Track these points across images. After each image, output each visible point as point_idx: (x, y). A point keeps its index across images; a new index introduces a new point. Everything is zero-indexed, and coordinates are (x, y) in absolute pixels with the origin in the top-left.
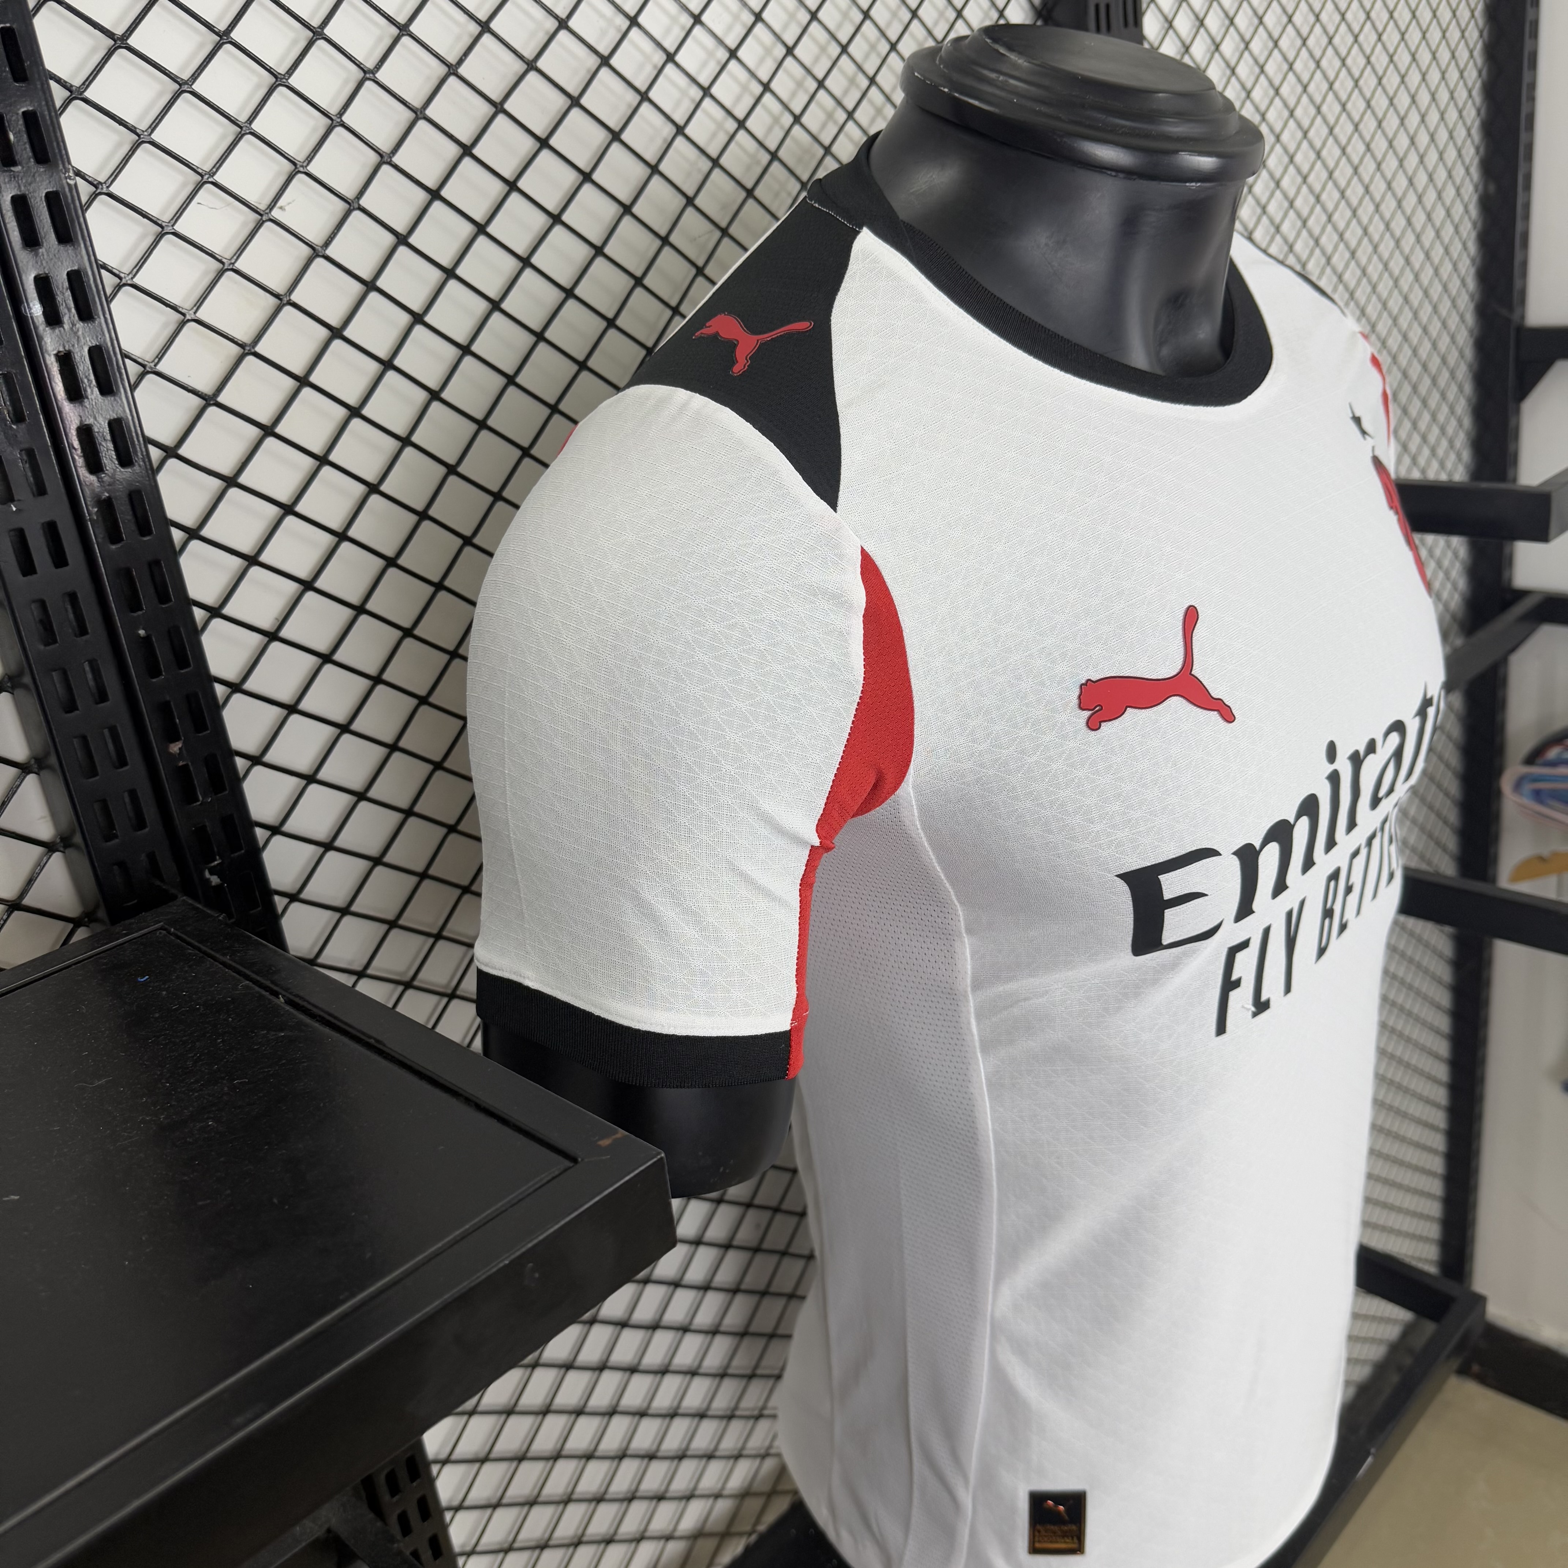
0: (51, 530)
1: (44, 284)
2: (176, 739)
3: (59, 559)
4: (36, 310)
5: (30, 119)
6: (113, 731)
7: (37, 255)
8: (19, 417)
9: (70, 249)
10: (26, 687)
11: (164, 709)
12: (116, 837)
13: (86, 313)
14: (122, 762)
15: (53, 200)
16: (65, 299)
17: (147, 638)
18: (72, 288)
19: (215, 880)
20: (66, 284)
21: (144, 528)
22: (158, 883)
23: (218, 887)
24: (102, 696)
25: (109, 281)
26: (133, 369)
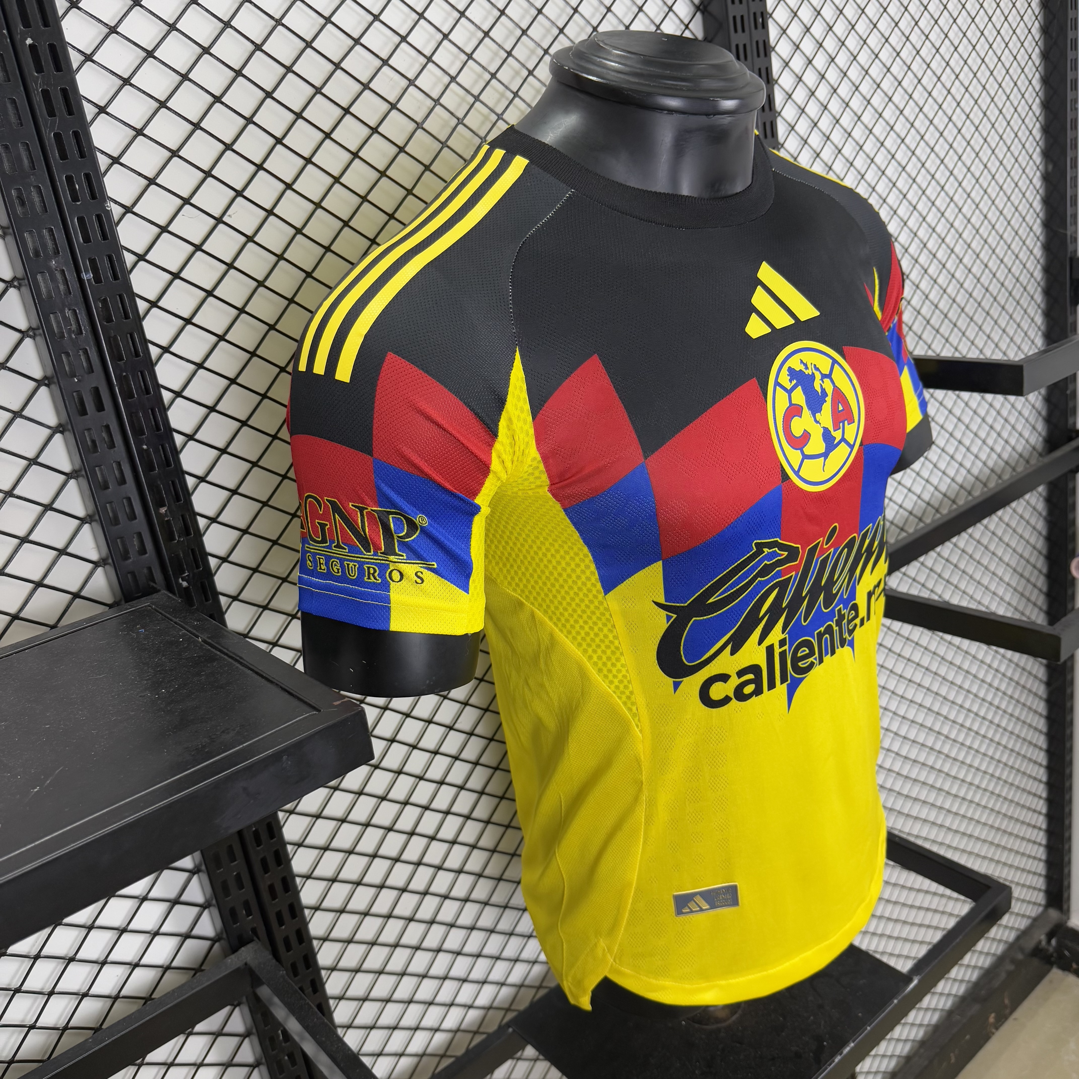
0: (96, 392)
2: (163, 505)
4: (90, 275)
6: (129, 499)
7: (89, 247)
8: (80, 333)
10: (83, 476)
11: (157, 490)
12: (130, 558)
13: (116, 276)
14: (133, 516)
15: (100, 219)
17: (148, 450)
21: (146, 391)
22: (152, 584)
23: (186, 588)
24: (123, 481)
25: (129, 259)
26: (143, 305)
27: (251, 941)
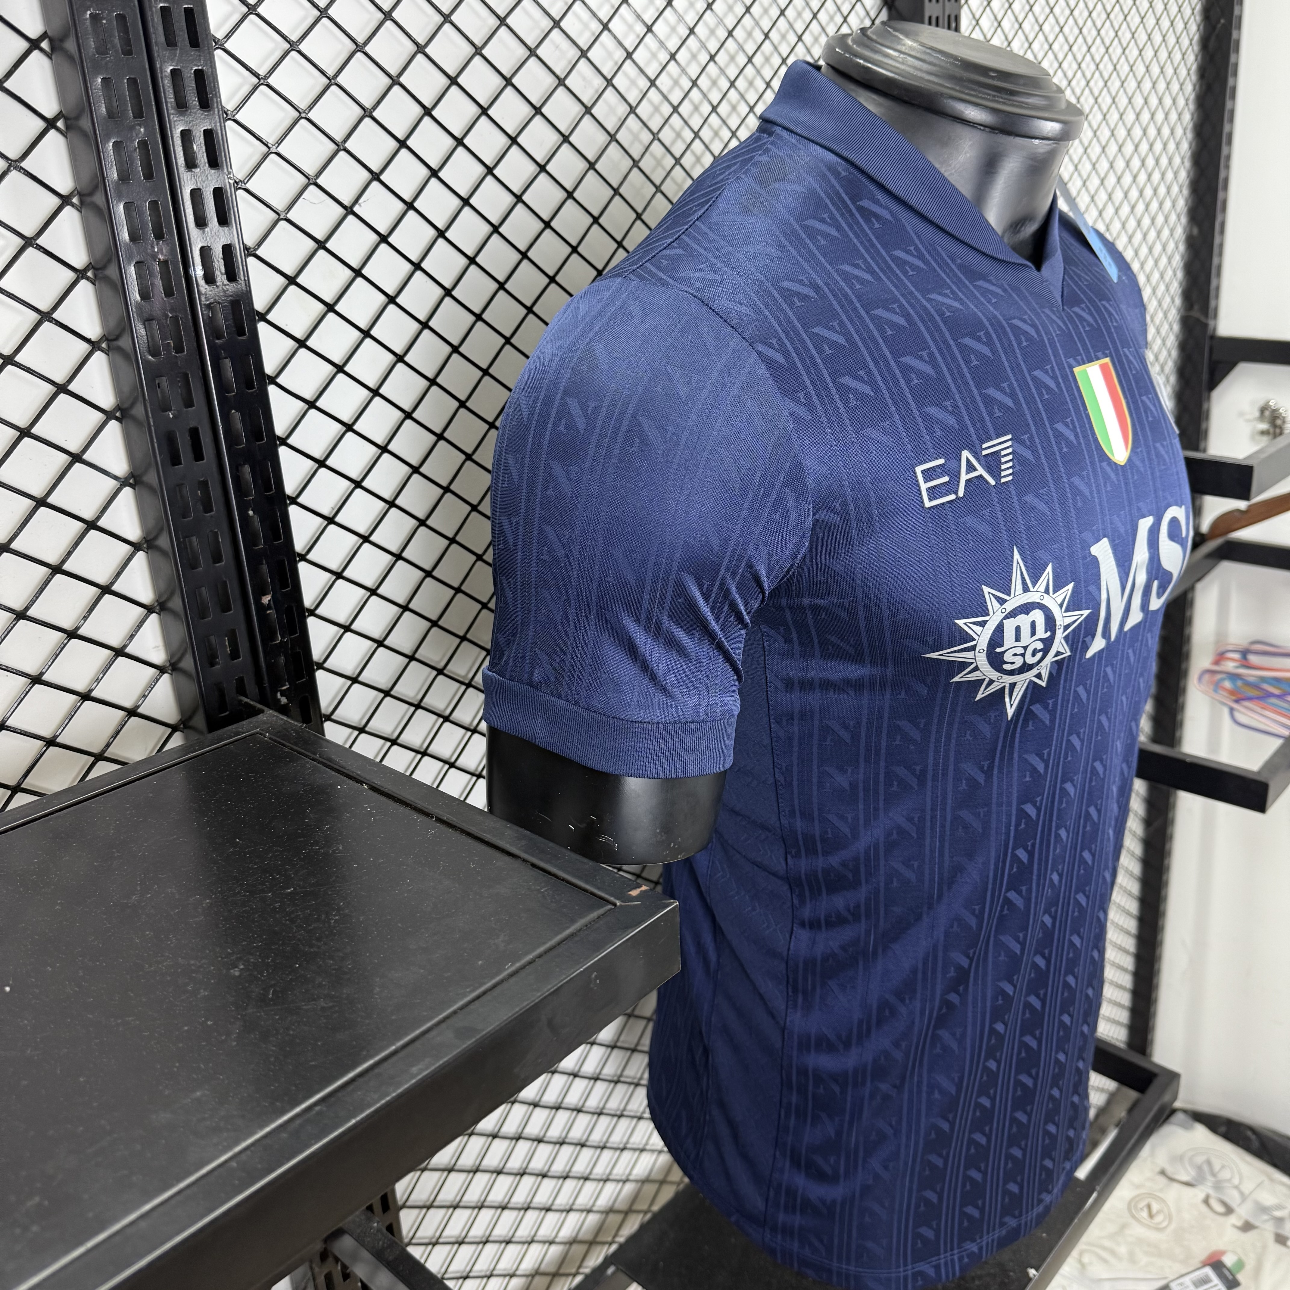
0: (194, 433)
1: (206, 254)
2: (265, 593)
3: (199, 456)
5: (209, 135)
6: (225, 586)
7: (203, 232)
8: (181, 350)
9: (226, 229)
12: (218, 663)
13: (232, 276)
14: (226, 606)
15: (219, 193)
16: (219, 265)
18: (224, 258)
19: (284, 700)
20: (221, 256)
22: (244, 699)
23: (286, 706)
24: (217, 558)
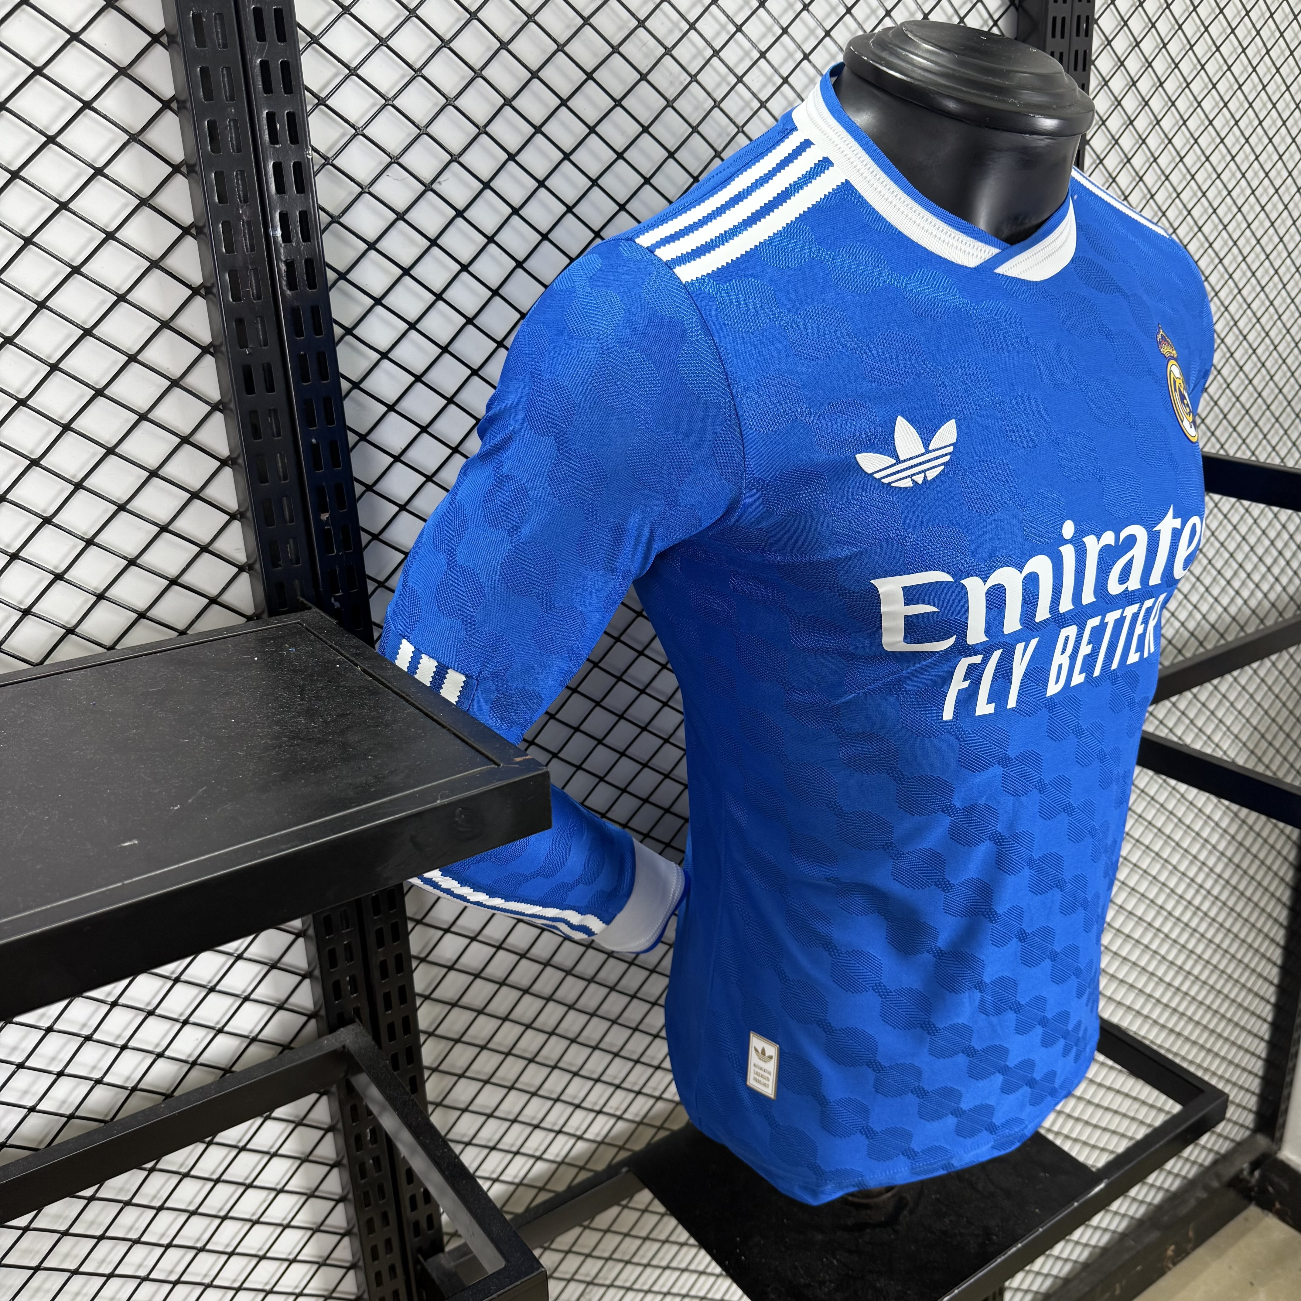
0: (268, 370)
1: (284, 217)
3: (270, 388)
4: (279, 232)
5: (291, 117)
6: (288, 498)
7: (282, 199)
8: (259, 298)
9: (303, 196)
10: (240, 465)
11: (319, 492)
12: (279, 566)
13: (306, 237)
14: (290, 518)
15: (298, 167)
16: (296, 227)
17: (318, 444)
18: (301, 220)
19: (337, 605)
20: (298, 218)
21: (323, 375)
22: (301, 598)
23: (338, 610)
24: (283, 476)
25: (324, 218)
26: (331, 276)
27: (352, 1022)
